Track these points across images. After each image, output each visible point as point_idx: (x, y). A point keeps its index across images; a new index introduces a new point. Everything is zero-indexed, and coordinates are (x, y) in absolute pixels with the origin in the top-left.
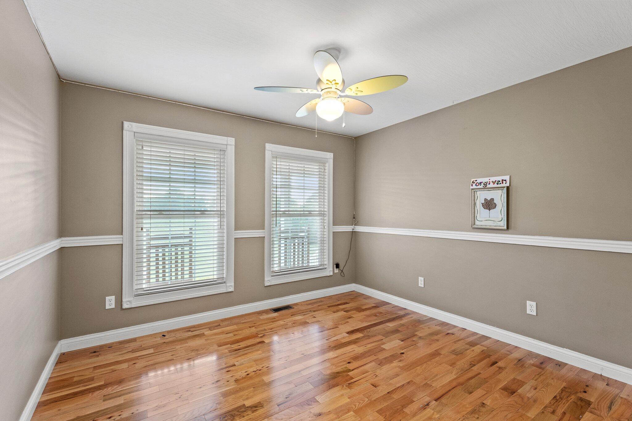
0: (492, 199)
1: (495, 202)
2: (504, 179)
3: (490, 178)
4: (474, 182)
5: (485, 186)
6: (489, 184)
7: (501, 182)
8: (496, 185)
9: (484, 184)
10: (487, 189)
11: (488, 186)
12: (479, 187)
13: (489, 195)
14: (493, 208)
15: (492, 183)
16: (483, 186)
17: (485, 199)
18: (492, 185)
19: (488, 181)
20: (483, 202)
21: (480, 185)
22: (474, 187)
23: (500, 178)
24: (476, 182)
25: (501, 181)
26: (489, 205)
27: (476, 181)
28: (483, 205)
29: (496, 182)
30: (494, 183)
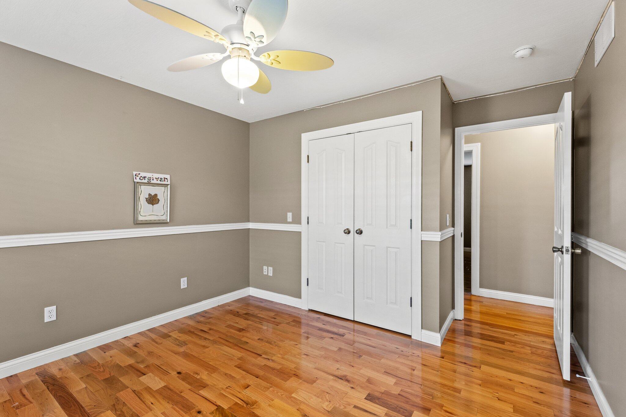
0: (156, 195)
1: (158, 197)
2: (166, 178)
3: (153, 174)
4: (137, 175)
5: (149, 181)
6: (153, 180)
7: (163, 180)
8: (159, 182)
9: (148, 179)
10: (152, 185)
11: (152, 182)
12: (143, 181)
13: (153, 190)
14: (157, 204)
15: (155, 179)
16: (148, 181)
17: (150, 195)
18: (155, 181)
19: (152, 177)
20: (147, 197)
21: (145, 180)
22: (138, 180)
23: (162, 176)
24: (140, 176)
25: (163, 178)
26: (153, 200)
27: (139, 174)
28: (147, 201)
29: (159, 179)
30: (157, 179)
